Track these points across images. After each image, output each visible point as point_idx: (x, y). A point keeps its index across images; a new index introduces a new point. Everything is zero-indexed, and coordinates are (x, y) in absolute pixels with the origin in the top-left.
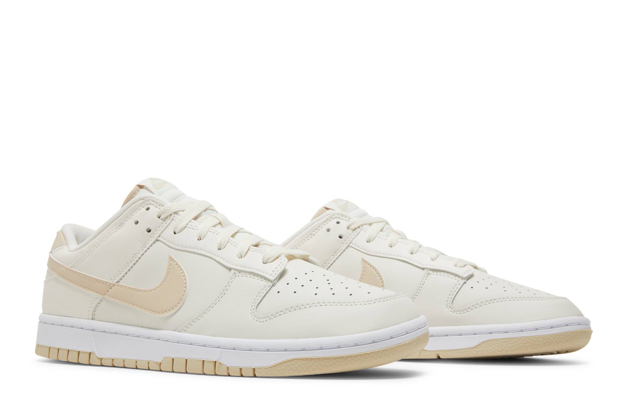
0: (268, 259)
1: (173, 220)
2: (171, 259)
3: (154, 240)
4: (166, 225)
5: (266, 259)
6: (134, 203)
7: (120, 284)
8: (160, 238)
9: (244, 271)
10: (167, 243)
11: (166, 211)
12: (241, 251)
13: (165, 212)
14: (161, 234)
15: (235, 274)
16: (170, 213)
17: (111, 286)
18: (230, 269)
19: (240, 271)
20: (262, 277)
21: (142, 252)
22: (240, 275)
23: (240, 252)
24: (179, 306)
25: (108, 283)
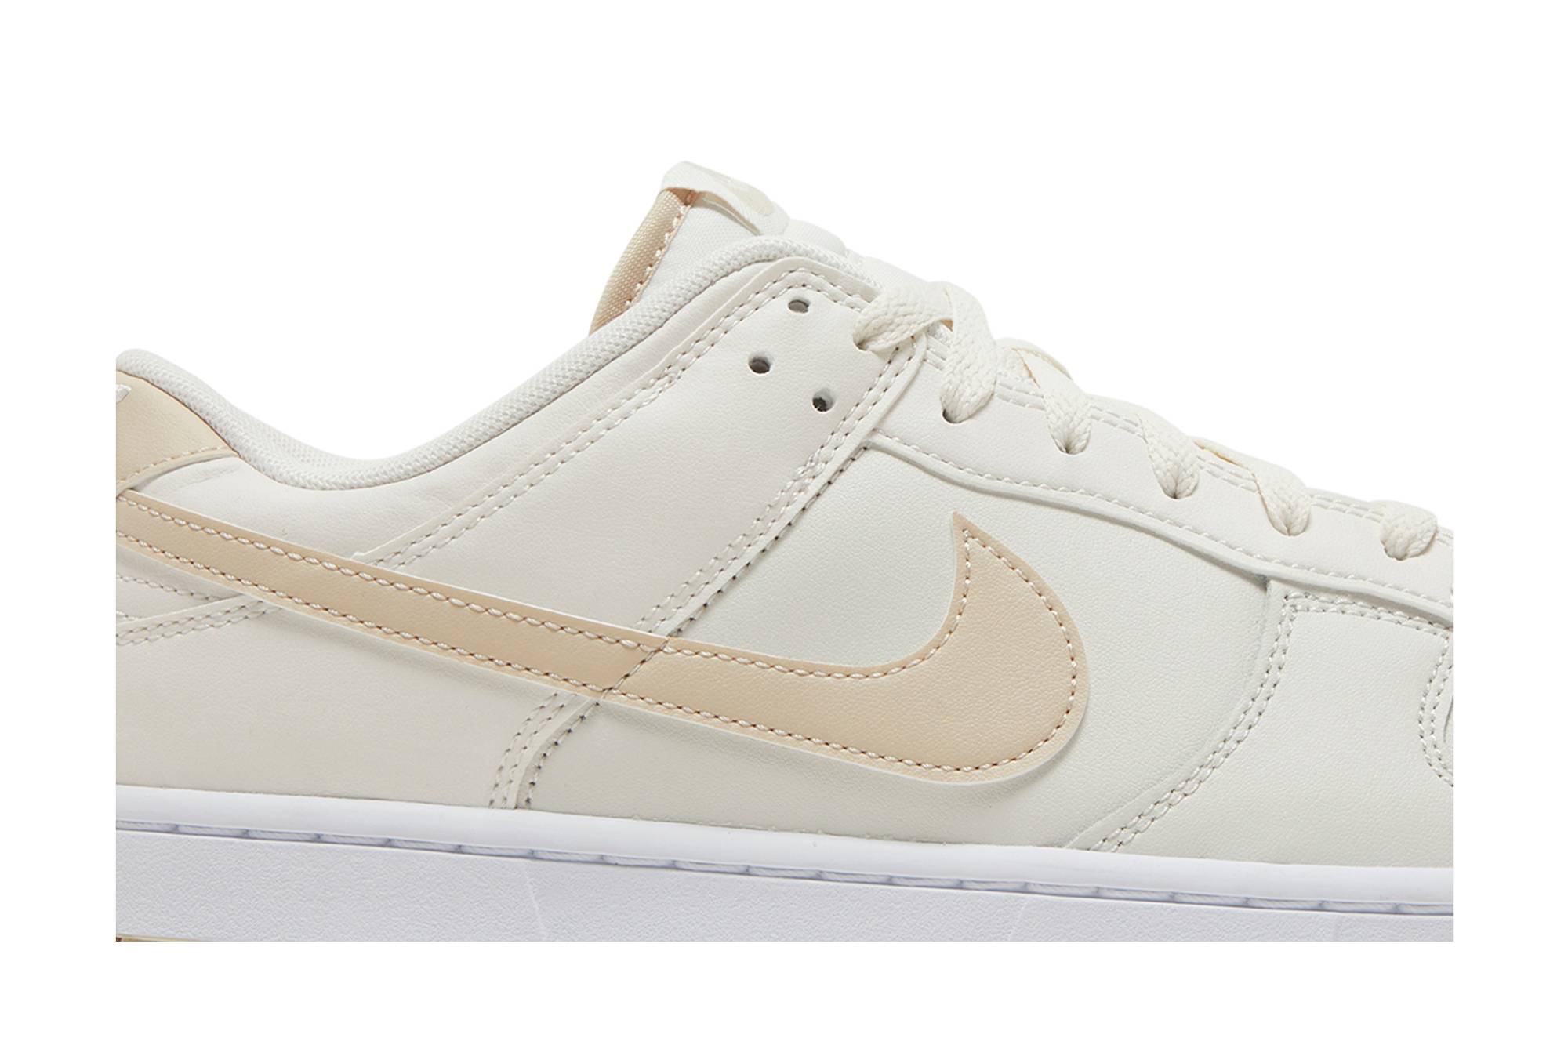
0: (1413, 539)
1: (925, 360)
2: (966, 530)
3: (849, 446)
4: (899, 383)
5: (1401, 540)
6: (722, 273)
7: (689, 640)
8: (880, 439)
9: (1326, 590)
10: (922, 458)
11: (897, 320)
12: (1285, 506)
13: (891, 324)
14: (883, 419)
15: (1290, 601)
16: (915, 329)
17: (647, 651)
18: (1262, 582)
19: (1309, 589)
20: (1411, 611)
21: (802, 499)
22: (1315, 605)
23: (1283, 512)
24: (1061, 737)
25: (631, 636)
